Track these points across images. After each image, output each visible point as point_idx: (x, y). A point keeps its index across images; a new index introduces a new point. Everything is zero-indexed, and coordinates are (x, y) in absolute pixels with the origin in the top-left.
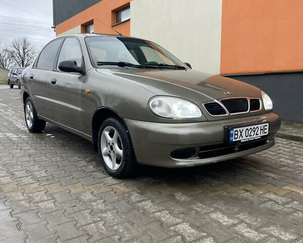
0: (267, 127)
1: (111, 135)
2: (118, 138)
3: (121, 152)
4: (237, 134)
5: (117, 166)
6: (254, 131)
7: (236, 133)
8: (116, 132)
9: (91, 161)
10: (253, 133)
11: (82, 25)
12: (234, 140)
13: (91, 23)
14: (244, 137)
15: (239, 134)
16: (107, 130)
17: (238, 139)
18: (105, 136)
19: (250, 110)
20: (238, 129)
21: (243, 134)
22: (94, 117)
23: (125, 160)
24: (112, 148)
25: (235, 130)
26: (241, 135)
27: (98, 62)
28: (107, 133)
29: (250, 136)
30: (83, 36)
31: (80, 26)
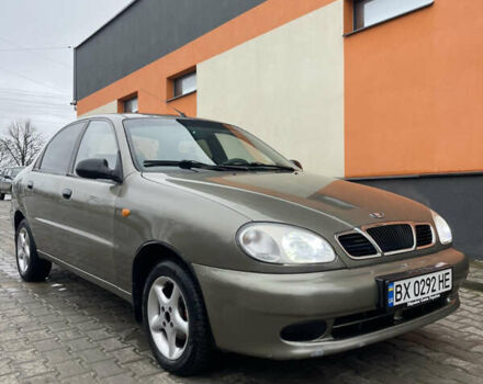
0: (449, 276)
1: (168, 292)
2: (180, 299)
3: (185, 325)
4: (400, 292)
5: (178, 352)
6: (429, 285)
7: (399, 289)
8: (176, 287)
9: (128, 338)
10: (426, 288)
11: (119, 100)
12: (396, 304)
13: (134, 96)
14: (413, 297)
15: (404, 291)
16: (159, 284)
17: (402, 302)
18: (156, 295)
19: (417, 245)
20: (401, 283)
21: (411, 291)
22: (136, 259)
23: (194, 343)
24: (168, 316)
25: (396, 283)
26: (407, 293)
27: (145, 162)
28: (159, 289)
29: (422, 294)
30: (121, 117)
31: (116, 102)
